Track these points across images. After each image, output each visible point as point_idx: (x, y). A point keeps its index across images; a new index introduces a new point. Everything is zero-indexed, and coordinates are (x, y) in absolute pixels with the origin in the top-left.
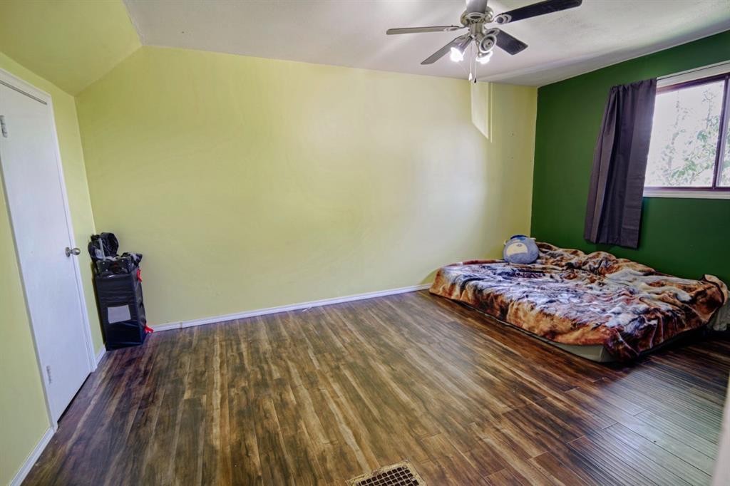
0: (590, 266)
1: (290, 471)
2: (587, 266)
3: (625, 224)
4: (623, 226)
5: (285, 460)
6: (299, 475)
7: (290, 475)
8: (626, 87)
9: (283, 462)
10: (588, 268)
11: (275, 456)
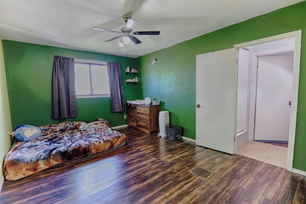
0: (70, 127)
1: (215, 195)
2: (69, 128)
3: (71, 109)
4: (71, 110)
5: (213, 198)
6: (214, 192)
7: (217, 194)
8: (63, 58)
9: (214, 198)
10: (69, 129)
11: (214, 203)
